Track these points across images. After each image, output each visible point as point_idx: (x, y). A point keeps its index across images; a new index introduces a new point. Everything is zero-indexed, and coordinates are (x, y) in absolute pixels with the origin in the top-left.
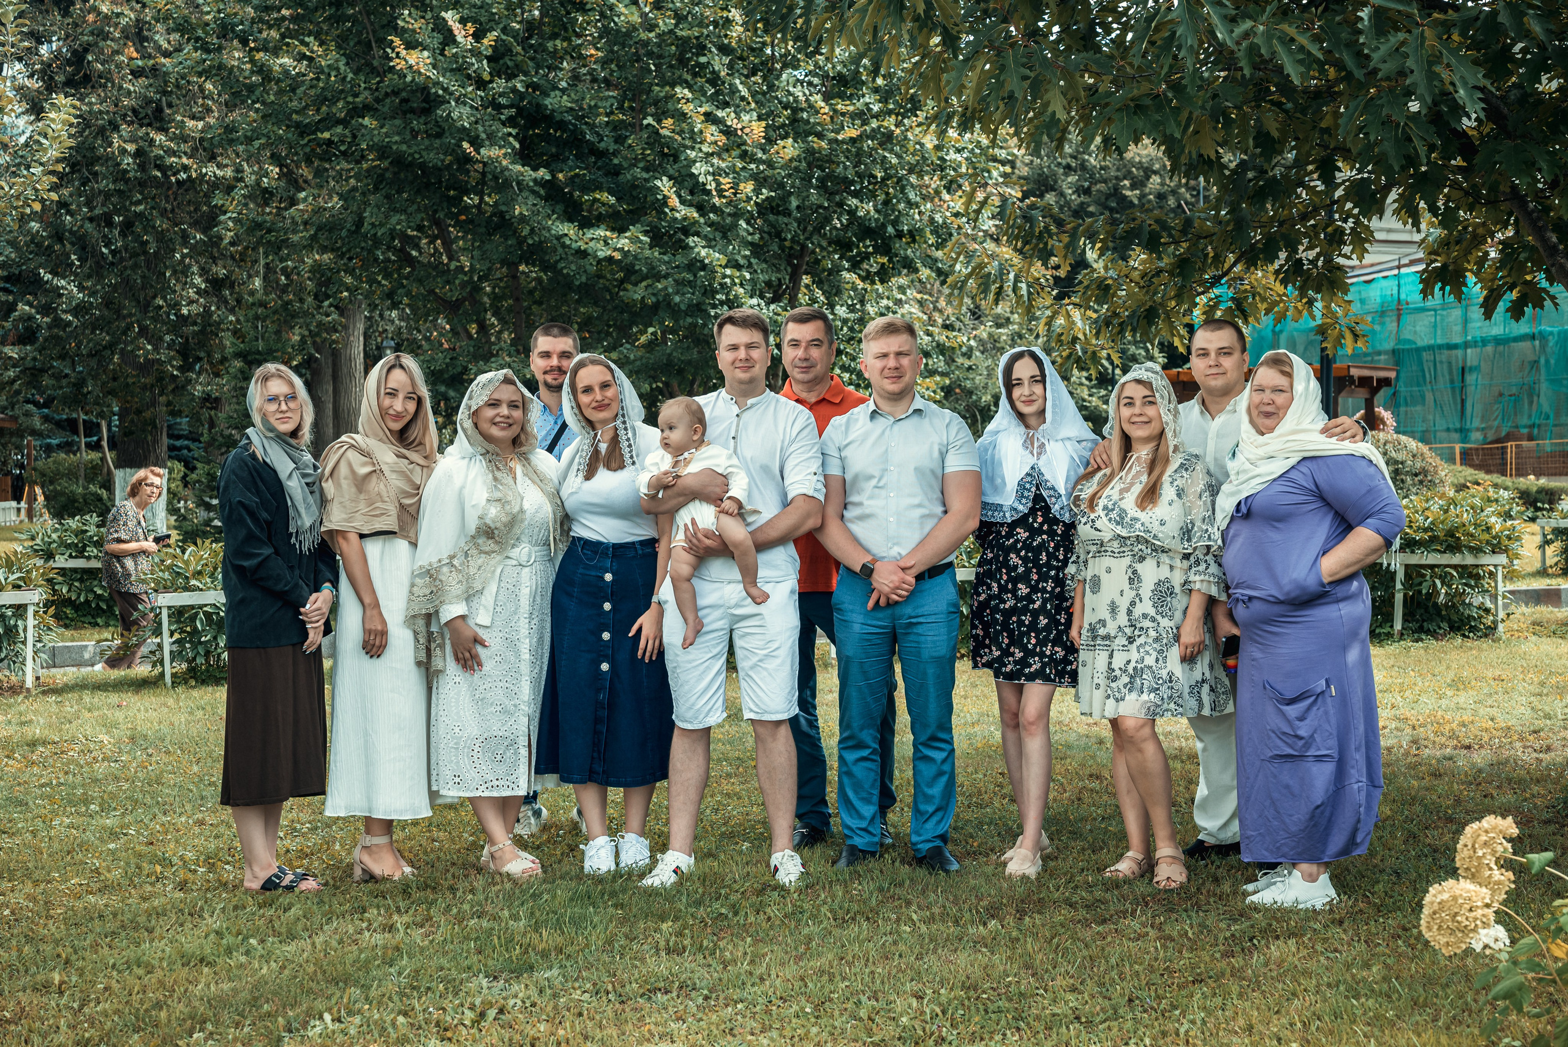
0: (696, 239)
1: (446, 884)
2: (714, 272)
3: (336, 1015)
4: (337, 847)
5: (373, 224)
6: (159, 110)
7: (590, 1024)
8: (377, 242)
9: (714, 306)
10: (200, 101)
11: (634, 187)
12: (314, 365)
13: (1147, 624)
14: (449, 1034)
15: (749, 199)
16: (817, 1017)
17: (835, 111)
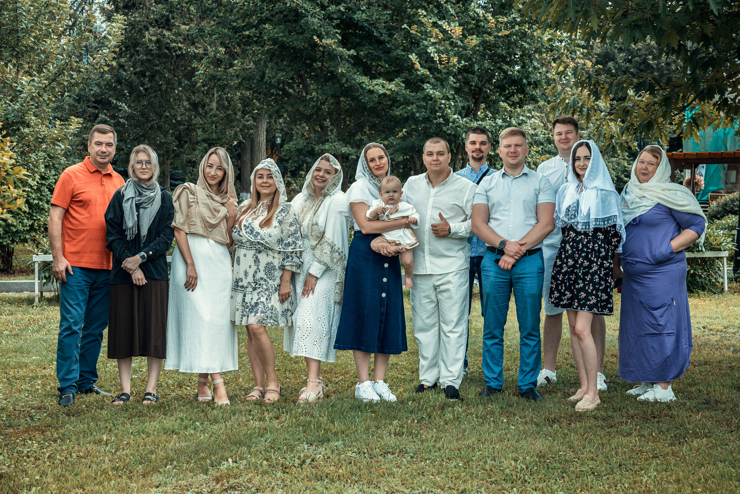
0: (428, 85)
1: (291, 399)
2: (436, 101)
3: (234, 460)
4: (241, 380)
5: (269, 77)
6: (168, 20)
7: (355, 468)
8: (271, 86)
9: (436, 119)
10: (188, 16)
11: (398, 59)
12: (242, 145)
13: (262, 282)
14: (287, 470)
15: (455, 65)
16: (465, 468)
17: (498, 21)
